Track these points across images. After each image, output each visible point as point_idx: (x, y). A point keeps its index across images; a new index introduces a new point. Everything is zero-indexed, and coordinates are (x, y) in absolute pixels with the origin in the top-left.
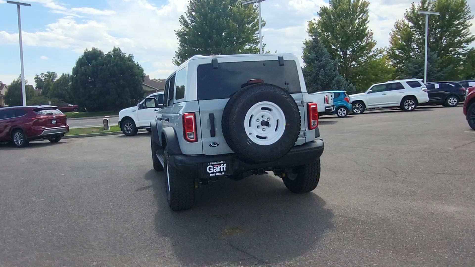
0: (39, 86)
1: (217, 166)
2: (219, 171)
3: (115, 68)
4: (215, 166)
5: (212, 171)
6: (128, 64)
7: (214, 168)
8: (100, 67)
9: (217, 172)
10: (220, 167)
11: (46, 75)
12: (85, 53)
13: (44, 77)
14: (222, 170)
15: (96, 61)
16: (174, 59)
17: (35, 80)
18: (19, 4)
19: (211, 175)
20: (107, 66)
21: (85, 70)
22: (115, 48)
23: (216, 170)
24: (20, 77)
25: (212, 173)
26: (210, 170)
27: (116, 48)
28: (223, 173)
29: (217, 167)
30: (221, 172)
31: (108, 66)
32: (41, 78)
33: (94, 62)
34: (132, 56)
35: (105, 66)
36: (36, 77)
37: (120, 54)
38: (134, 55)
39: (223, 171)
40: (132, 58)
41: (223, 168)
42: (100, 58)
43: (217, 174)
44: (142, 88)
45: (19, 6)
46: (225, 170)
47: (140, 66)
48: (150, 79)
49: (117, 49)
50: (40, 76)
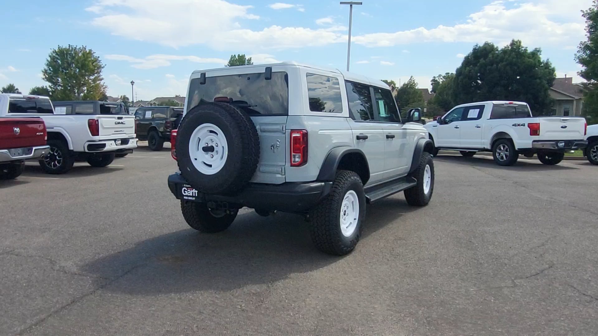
0: (434, 90)
1: (191, 190)
2: (192, 195)
3: (508, 68)
4: (189, 189)
5: (186, 194)
6: (529, 61)
7: (188, 191)
8: (489, 67)
9: (190, 196)
10: (193, 191)
11: (444, 77)
12: (474, 49)
13: (442, 79)
14: (194, 195)
15: (485, 59)
16: (578, 54)
17: (431, 83)
18: (351, 4)
19: (185, 197)
20: (497, 65)
21: (470, 71)
22: (513, 41)
23: (189, 194)
24: (411, 79)
25: (186, 196)
26: (185, 193)
27: (516, 40)
28: (194, 199)
29: (189, 190)
30: (193, 196)
31: (499, 65)
32: (438, 80)
33: (482, 61)
34: (538, 51)
35: (495, 65)
36: (433, 79)
37: (520, 49)
38: (541, 49)
39: (195, 197)
40: (539, 53)
41: (195, 193)
42: (490, 56)
43: (190, 198)
44: (547, 96)
45: (351, 5)
46: (196, 195)
47: (551, 64)
48: (573, 83)
49: (517, 42)
50: (437, 79)
